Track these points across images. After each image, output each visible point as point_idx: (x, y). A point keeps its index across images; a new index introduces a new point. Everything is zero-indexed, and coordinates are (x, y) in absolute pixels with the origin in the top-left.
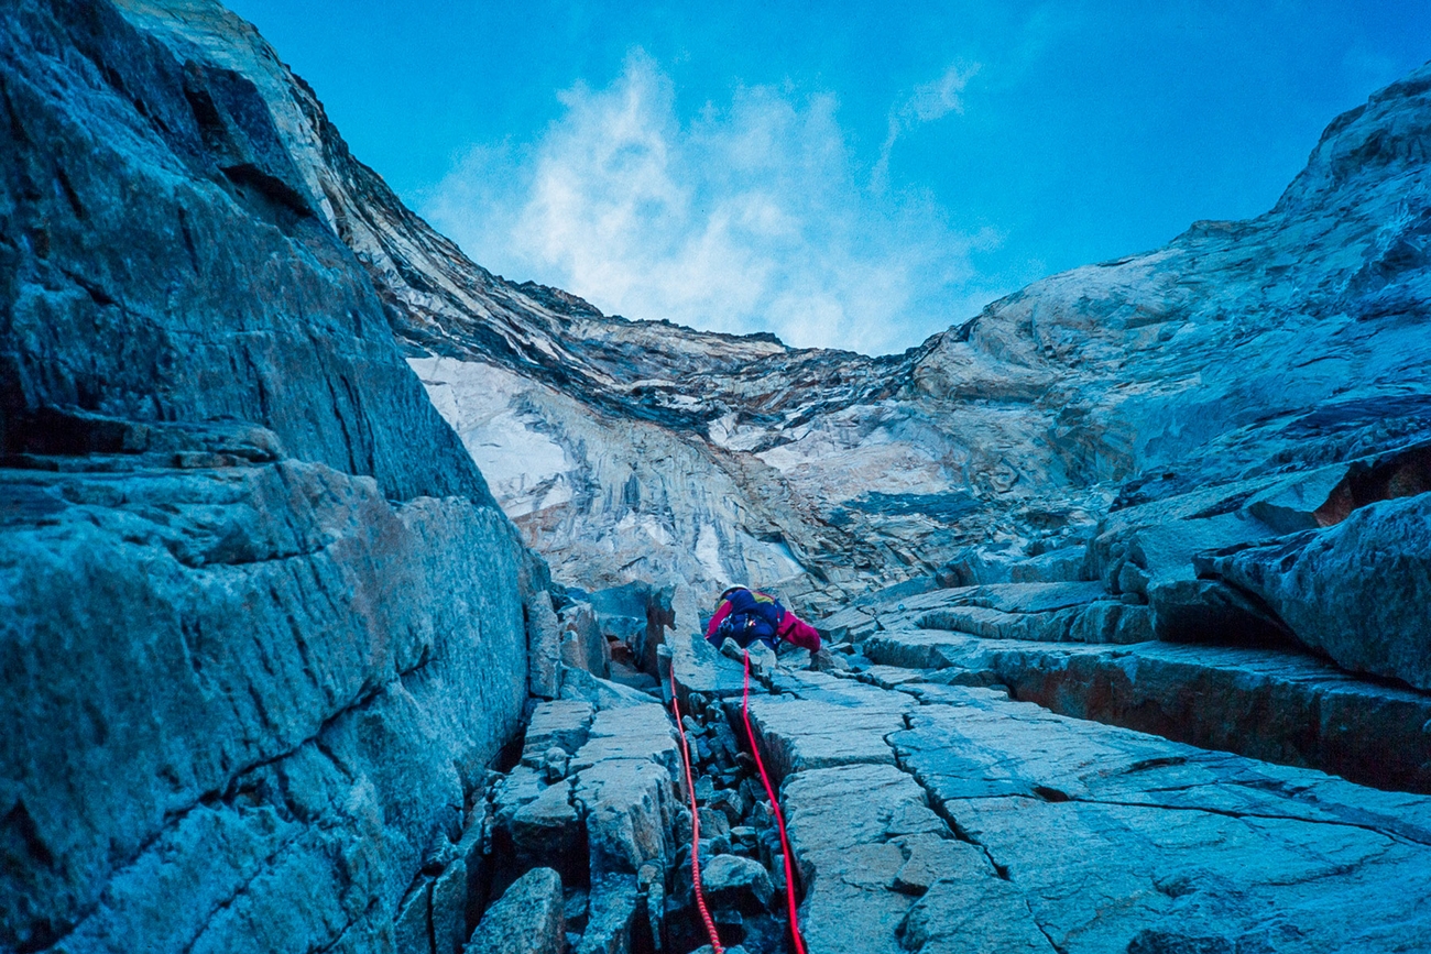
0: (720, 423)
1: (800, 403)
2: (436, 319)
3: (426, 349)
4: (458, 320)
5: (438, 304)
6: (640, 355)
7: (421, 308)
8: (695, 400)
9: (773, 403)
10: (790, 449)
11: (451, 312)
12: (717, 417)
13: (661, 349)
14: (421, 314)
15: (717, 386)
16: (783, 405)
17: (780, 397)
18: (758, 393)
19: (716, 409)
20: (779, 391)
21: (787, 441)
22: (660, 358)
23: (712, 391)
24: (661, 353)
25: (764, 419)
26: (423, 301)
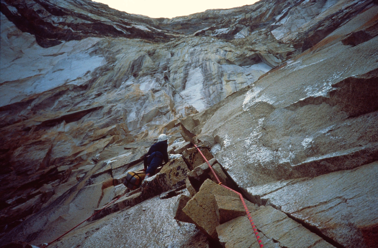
0: (241, 34)
1: (282, 10)
2: (69, 26)
3: (59, 41)
4: (83, 24)
5: (70, 19)
6: (200, 22)
7: (60, 23)
8: (227, 29)
9: (267, 16)
10: (280, 30)
11: (80, 21)
12: (238, 32)
13: (210, 16)
14: (60, 26)
15: (236, 19)
16: (273, 15)
17: (270, 11)
18: (259, 14)
19: (237, 28)
20: (269, 9)
21: (278, 26)
22: (211, 20)
23: (235, 21)
24: (211, 18)
25: (265, 25)
26: (61, 20)
